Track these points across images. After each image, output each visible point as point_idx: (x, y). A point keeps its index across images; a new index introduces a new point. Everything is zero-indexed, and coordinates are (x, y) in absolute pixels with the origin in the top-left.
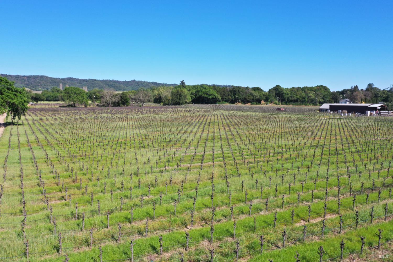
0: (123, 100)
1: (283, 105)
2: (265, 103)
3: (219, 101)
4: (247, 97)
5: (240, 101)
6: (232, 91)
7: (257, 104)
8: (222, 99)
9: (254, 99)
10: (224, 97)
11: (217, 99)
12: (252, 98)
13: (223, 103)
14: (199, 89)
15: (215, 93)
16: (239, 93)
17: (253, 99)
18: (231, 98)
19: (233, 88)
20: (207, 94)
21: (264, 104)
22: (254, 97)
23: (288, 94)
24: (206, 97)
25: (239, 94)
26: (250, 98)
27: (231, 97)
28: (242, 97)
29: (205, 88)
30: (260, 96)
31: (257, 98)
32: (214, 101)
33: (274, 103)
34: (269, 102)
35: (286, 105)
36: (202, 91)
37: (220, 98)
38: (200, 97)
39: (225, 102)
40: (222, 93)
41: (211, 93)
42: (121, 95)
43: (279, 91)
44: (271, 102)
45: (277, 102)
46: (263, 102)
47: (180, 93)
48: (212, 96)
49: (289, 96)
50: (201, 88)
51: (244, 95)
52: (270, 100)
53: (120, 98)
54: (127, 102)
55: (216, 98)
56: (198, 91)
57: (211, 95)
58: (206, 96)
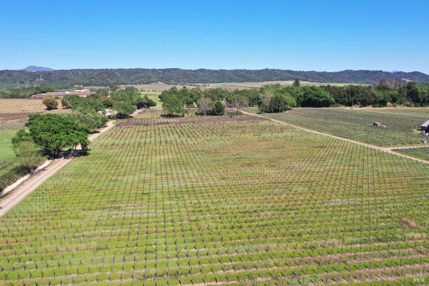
0: (217, 109)
1: (416, 107)
2: (392, 105)
3: (333, 104)
4: (367, 99)
5: (358, 103)
6: (349, 92)
7: (380, 107)
8: (337, 101)
9: (377, 101)
10: (339, 99)
11: (330, 102)
12: (373, 99)
13: (338, 106)
14: (308, 91)
15: (328, 95)
16: (358, 93)
17: (375, 101)
18: (347, 100)
19: (351, 89)
20: (317, 96)
21: (390, 106)
22: (376, 98)
23: (424, 93)
24: (317, 100)
25: (358, 95)
26: (371, 99)
27: (348, 98)
28: (361, 99)
29: (316, 90)
30: (385, 98)
31: (380, 99)
32: (327, 104)
33: (404, 105)
34: (397, 104)
35: (422, 106)
36: (311, 94)
37: (333, 100)
38: (310, 99)
39: (340, 105)
40: (337, 94)
41: (322, 95)
42: (217, 104)
43: (412, 90)
44: (401, 103)
45: (408, 103)
46: (389, 104)
47: (279, 100)
48: (324, 99)
49: (425, 96)
50: (311, 90)
51: (364, 97)
52: (398, 101)
53: (215, 107)
54: (222, 110)
55: (328, 101)
56: (307, 93)
57: (322, 97)
58: (316, 98)
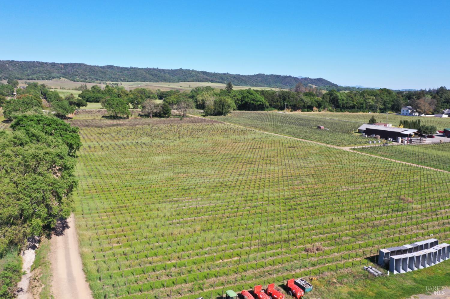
0: (164, 111)
1: (337, 112)
2: (317, 109)
3: (267, 107)
4: (297, 104)
5: (290, 107)
6: (281, 97)
7: (308, 111)
8: (270, 105)
9: (306, 105)
10: (273, 103)
11: (264, 106)
12: (302, 104)
13: (271, 110)
14: (245, 95)
15: (263, 99)
16: (289, 98)
17: (304, 105)
18: (279, 104)
19: (283, 94)
20: (254, 100)
21: (316, 111)
22: (305, 103)
23: (343, 100)
24: (253, 104)
25: (289, 100)
26: (300, 104)
27: (281, 102)
28: (291, 103)
29: (252, 94)
30: (312, 103)
31: (308, 104)
32: (262, 107)
33: (327, 110)
34: (322, 109)
35: (342, 112)
36: (248, 97)
37: (268, 104)
38: (247, 103)
39: (273, 109)
40: (271, 98)
41: (258, 99)
42: (163, 106)
43: (334, 97)
44: (324, 108)
45: (330, 108)
46: (315, 109)
47: (223, 103)
48: (259, 103)
49: (344, 102)
50: (248, 94)
51: (295, 101)
52: (323, 107)
53: (161, 108)
54: (168, 113)
56: (244, 97)
57: (258, 101)
58: (252, 102)
